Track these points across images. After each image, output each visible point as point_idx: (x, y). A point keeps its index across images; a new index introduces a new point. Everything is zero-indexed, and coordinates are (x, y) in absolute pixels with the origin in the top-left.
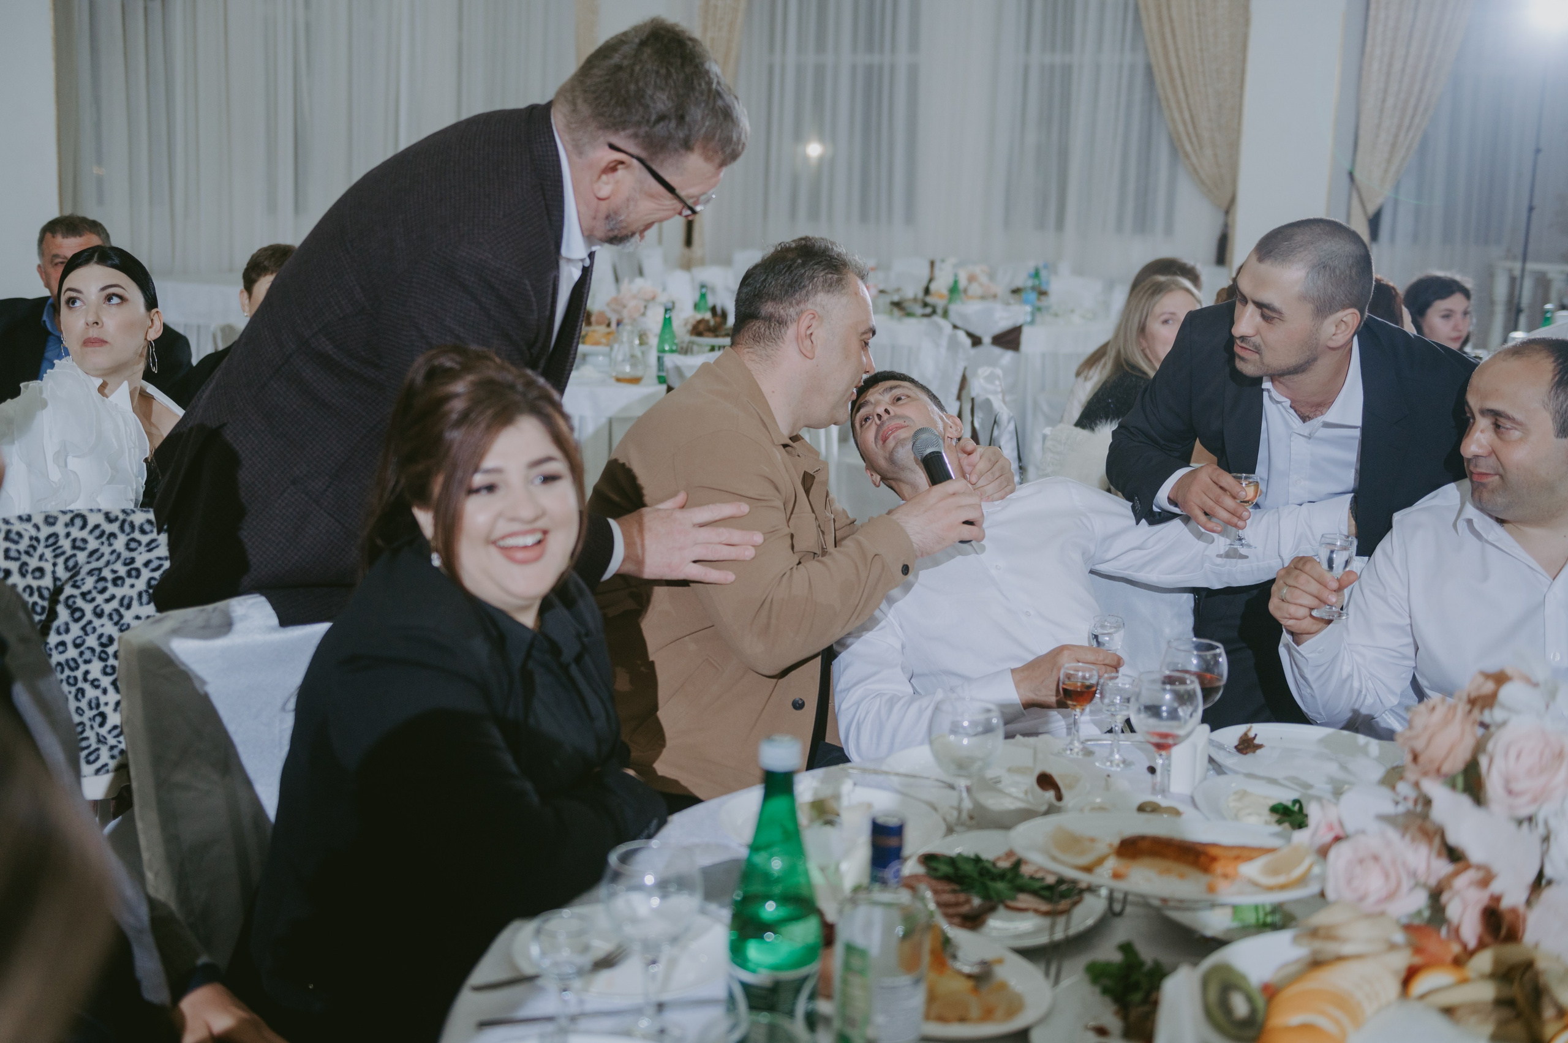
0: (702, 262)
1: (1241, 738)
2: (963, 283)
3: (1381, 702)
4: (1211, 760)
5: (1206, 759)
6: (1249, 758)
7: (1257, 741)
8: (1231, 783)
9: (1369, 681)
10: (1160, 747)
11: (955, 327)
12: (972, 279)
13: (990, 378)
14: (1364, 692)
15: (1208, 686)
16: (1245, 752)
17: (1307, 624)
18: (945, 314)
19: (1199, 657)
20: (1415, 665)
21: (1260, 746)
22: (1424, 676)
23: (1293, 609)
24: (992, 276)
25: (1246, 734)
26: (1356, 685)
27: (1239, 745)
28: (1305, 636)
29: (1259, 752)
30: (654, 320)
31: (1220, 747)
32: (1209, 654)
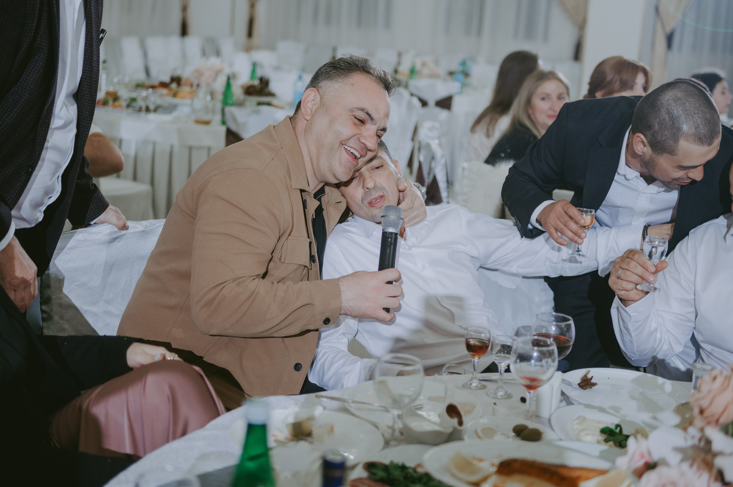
0: (258, 48)
1: (583, 378)
2: (418, 66)
3: (672, 349)
4: (563, 393)
5: (560, 393)
6: (588, 392)
7: (593, 381)
8: (575, 411)
9: (666, 334)
10: (530, 387)
11: (412, 95)
12: (424, 64)
13: (431, 129)
14: (662, 342)
15: (562, 345)
16: (585, 388)
17: (632, 294)
18: (406, 86)
19: (557, 326)
20: (694, 327)
21: (594, 384)
22: (700, 332)
23: (625, 285)
24: (437, 63)
25: (586, 376)
26: (658, 336)
27: (581, 383)
28: (630, 302)
29: (594, 387)
30: (219, 85)
31: (569, 384)
32: (563, 324)
